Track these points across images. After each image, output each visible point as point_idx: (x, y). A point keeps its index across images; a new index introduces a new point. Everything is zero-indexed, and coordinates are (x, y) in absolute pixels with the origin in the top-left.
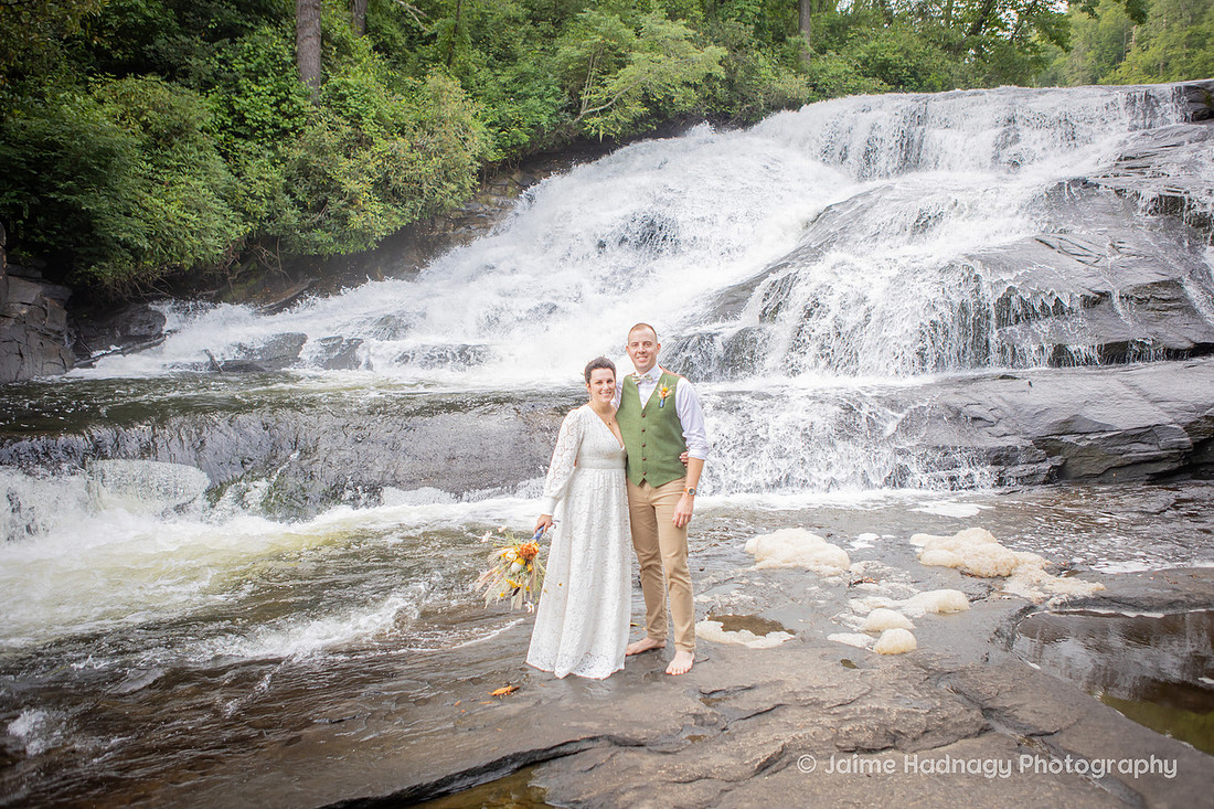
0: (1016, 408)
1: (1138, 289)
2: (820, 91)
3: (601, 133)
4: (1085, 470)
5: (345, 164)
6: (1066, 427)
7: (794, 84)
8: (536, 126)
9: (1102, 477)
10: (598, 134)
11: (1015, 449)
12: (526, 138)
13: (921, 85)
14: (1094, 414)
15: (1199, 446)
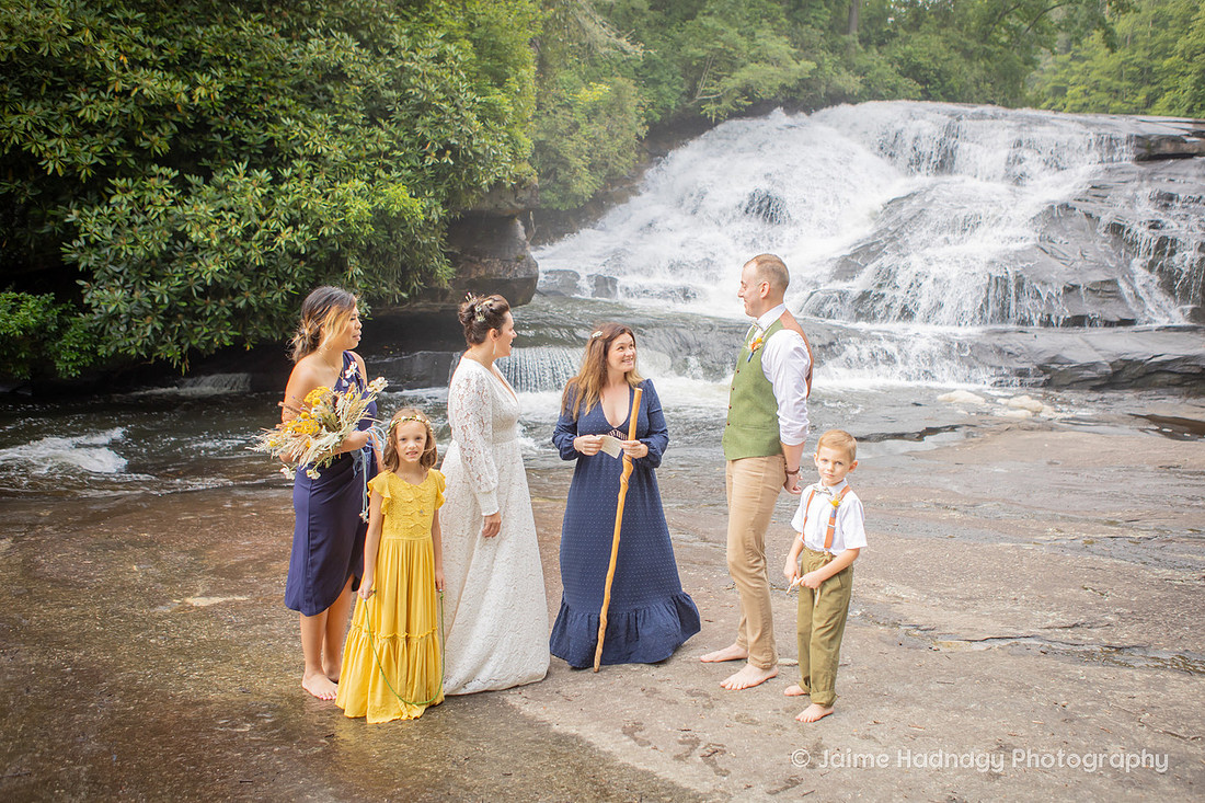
2: (872, 93)
3: (714, 117)
4: (1061, 382)
5: (571, 146)
6: (1053, 360)
7: (852, 83)
8: (667, 108)
9: (1068, 386)
10: (711, 118)
12: (658, 117)
13: (943, 85)
14: (1068, 355)
15: (1115, 374)
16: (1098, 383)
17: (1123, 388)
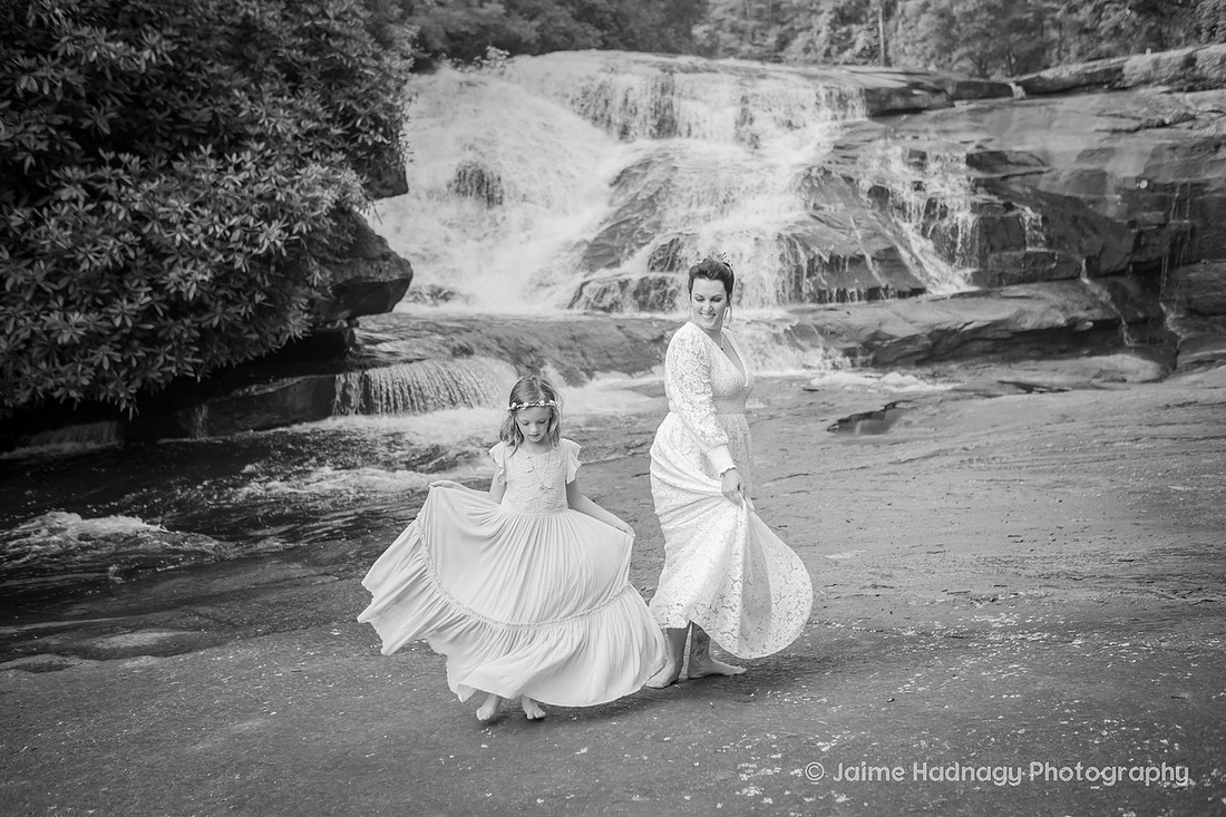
0: (848, 327)
1: (878, 253)
4: (887, 359)
6: (876, 336)
9: (894, 364)
11: (854, 348)
14: (888, 329)
15: (935, 345)
16: (921, 357)
17: (945, 360)
